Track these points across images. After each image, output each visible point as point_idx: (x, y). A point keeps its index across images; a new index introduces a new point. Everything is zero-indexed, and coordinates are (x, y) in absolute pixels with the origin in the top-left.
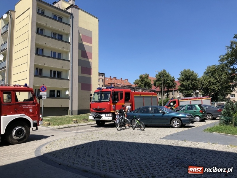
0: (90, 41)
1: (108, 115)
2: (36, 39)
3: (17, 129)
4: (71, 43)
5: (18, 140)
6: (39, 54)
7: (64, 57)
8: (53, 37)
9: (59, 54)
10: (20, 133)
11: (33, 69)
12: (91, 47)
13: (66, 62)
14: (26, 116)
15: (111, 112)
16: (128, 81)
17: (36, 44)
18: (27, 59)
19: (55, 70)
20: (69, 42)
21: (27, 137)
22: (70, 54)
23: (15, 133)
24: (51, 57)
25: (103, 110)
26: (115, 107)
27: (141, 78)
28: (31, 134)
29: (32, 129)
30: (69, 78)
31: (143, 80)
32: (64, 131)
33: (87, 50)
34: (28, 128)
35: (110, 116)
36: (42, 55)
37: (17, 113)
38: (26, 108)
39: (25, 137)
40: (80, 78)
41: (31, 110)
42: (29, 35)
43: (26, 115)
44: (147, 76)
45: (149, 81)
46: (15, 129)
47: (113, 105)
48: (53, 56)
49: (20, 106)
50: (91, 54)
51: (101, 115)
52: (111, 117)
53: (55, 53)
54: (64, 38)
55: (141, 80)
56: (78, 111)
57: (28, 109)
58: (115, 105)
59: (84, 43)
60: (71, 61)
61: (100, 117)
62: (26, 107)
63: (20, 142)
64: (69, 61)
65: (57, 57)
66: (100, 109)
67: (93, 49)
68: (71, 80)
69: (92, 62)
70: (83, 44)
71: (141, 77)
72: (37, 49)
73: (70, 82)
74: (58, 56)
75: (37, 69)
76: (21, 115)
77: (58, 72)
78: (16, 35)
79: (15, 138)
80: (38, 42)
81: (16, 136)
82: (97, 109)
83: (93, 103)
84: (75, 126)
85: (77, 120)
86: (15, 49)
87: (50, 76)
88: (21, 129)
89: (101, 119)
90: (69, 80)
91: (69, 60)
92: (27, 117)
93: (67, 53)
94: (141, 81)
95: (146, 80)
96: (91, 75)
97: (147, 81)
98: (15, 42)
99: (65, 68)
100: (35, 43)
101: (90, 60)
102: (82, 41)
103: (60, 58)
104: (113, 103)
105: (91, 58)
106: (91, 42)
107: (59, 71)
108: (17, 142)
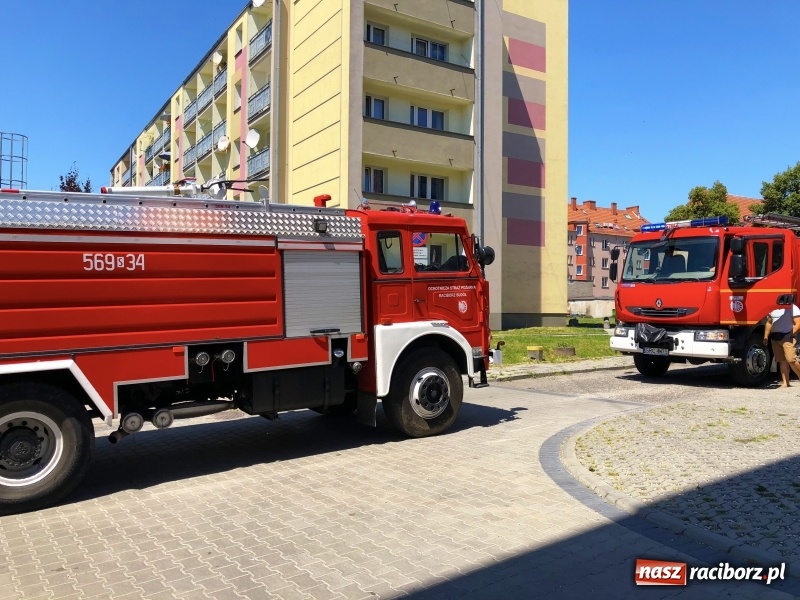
0: (537, 59)
1: (711, 335)
2: (367, 65)
3: (425, 376)
4: (478, 72)
5: (431, 422)
6: (373, 116)
7: (452, 124)
8: (414, 52)
9: (435, 114)
10: (434, 393)
11: (359, 172)
12: (543, 83)
13: (462, 141)
14: (451, 329)
15: (722, 322)
16: (638, 213)
17: (367, 84)
18: (340, 137)
19: (423, 172)
20: (472, 66)
21: (455, 412)
22: (475, 111)
23: (421, 394)
24: (410, 127)
25: (684, 315)
26: (743, 302)
27: (694, 202)
28: (466, 399)
29: (471, 379)
30: (471, 202)
31: (706, 209)
32: (531, 390)
33: (527, 97)
34: (457, 376)
35: (720, 339)
36: (382, 120)
37: (422, 317)
38: (447, 296)
39: (449, 411)
40: (507, 198)
41: (462, 306)
42: (341, 54)
43: (450, 324)
44: (720, 193)
45: (730, 210)
46: (419, 380)
47: (734, 294)
48: (416, 123)
49: (430, 289)
50: (542, 109)
51: (675, 337)
52: (726, 345)
53: (423, 112)
54: (453, 56)
55: (698, 208)
56: (505, 316)
57: (455, 301)
58: (745, 295)
59: (518, 70)
60: (478, 139)
61: (670, 344)
62: (449, 292)
63: (435, 430)
64: (472, 138)
65: (429, 125)
66: (668, 311)
67: (548, 89)
68: (477, 207)
69: (544, 140)
70: (514, 75)
71: (697, 196)
72: (368, 100)
73: (476, 213)
74: (432, 121)
75: (367, 171)
76: (434, 325)
77: (434, 180)
78: (295, 59)
79: (420, 411)
80: (370, 76)
81: (424, 406)
82: (650, 311)
83: (633, 285)
84: (554, 374)
85: (541, 352)
86: (294, 108)
87: (409, 195)
88: (437, 377)
89: (671, 353)
90: (471, 206)
91: (471, 134)
92: (452, 333)
93: (463, 109)
94: (695, 213)
95: (716, 206)
96: (542, 190)
97: (721, 210)
98: (295, 83)
99: (457, 166)
100: (364, 78)
101: (538, 133)
102: (510, 62)
103: (439, 127)
104: (731, 286)
105: (542, 127)
106: (540, 65)
107: (438, 175)
108: (427, 428)
